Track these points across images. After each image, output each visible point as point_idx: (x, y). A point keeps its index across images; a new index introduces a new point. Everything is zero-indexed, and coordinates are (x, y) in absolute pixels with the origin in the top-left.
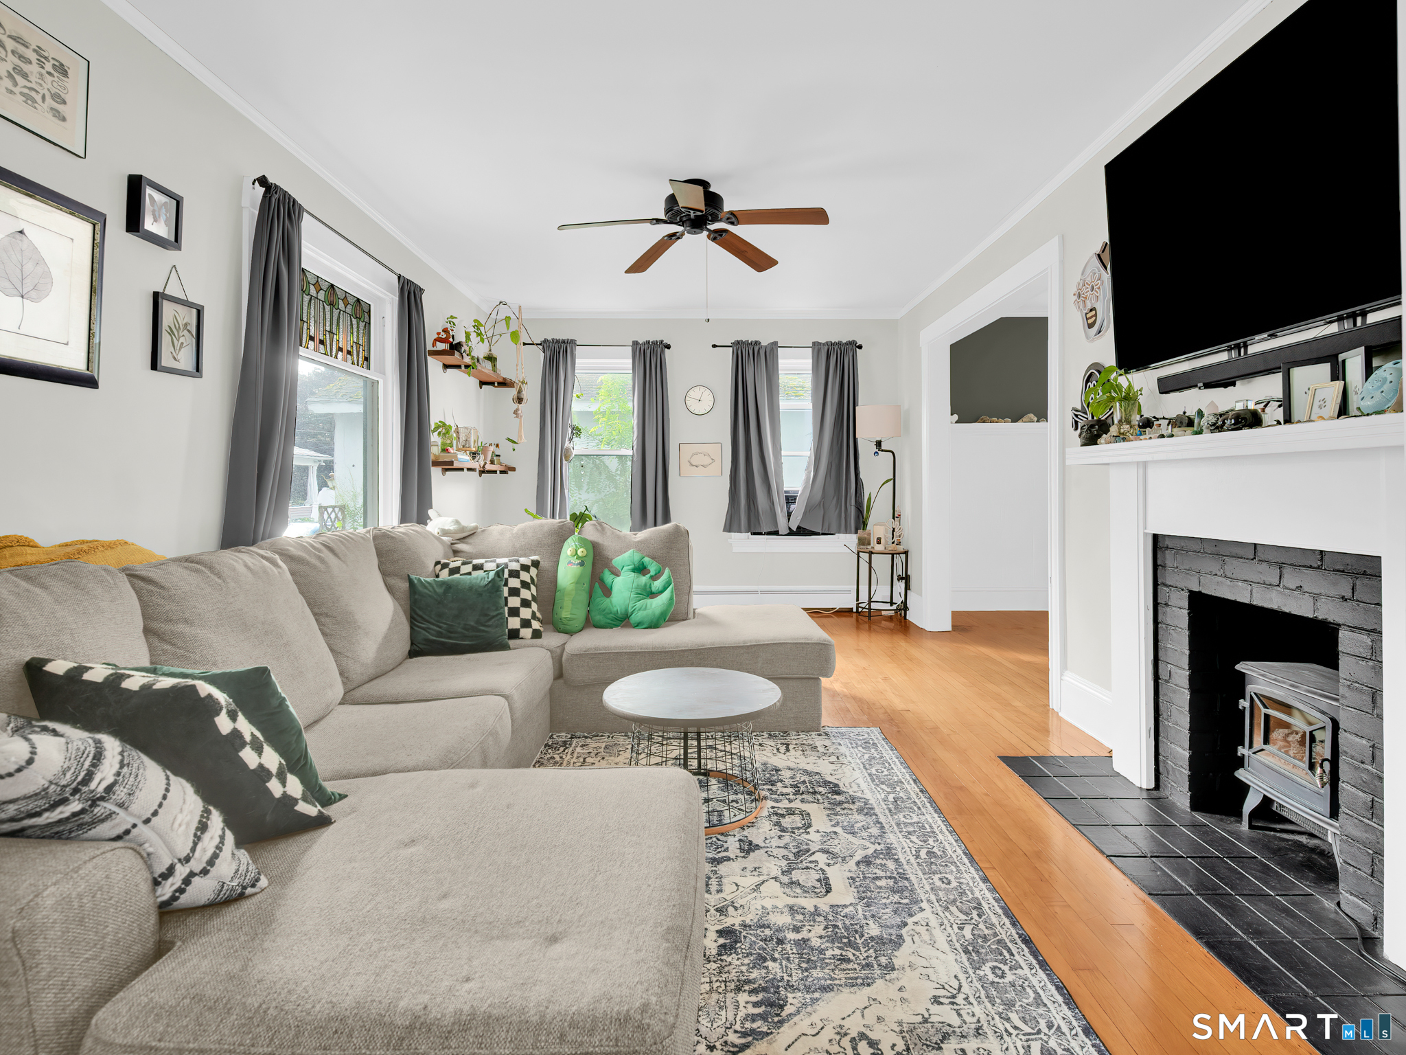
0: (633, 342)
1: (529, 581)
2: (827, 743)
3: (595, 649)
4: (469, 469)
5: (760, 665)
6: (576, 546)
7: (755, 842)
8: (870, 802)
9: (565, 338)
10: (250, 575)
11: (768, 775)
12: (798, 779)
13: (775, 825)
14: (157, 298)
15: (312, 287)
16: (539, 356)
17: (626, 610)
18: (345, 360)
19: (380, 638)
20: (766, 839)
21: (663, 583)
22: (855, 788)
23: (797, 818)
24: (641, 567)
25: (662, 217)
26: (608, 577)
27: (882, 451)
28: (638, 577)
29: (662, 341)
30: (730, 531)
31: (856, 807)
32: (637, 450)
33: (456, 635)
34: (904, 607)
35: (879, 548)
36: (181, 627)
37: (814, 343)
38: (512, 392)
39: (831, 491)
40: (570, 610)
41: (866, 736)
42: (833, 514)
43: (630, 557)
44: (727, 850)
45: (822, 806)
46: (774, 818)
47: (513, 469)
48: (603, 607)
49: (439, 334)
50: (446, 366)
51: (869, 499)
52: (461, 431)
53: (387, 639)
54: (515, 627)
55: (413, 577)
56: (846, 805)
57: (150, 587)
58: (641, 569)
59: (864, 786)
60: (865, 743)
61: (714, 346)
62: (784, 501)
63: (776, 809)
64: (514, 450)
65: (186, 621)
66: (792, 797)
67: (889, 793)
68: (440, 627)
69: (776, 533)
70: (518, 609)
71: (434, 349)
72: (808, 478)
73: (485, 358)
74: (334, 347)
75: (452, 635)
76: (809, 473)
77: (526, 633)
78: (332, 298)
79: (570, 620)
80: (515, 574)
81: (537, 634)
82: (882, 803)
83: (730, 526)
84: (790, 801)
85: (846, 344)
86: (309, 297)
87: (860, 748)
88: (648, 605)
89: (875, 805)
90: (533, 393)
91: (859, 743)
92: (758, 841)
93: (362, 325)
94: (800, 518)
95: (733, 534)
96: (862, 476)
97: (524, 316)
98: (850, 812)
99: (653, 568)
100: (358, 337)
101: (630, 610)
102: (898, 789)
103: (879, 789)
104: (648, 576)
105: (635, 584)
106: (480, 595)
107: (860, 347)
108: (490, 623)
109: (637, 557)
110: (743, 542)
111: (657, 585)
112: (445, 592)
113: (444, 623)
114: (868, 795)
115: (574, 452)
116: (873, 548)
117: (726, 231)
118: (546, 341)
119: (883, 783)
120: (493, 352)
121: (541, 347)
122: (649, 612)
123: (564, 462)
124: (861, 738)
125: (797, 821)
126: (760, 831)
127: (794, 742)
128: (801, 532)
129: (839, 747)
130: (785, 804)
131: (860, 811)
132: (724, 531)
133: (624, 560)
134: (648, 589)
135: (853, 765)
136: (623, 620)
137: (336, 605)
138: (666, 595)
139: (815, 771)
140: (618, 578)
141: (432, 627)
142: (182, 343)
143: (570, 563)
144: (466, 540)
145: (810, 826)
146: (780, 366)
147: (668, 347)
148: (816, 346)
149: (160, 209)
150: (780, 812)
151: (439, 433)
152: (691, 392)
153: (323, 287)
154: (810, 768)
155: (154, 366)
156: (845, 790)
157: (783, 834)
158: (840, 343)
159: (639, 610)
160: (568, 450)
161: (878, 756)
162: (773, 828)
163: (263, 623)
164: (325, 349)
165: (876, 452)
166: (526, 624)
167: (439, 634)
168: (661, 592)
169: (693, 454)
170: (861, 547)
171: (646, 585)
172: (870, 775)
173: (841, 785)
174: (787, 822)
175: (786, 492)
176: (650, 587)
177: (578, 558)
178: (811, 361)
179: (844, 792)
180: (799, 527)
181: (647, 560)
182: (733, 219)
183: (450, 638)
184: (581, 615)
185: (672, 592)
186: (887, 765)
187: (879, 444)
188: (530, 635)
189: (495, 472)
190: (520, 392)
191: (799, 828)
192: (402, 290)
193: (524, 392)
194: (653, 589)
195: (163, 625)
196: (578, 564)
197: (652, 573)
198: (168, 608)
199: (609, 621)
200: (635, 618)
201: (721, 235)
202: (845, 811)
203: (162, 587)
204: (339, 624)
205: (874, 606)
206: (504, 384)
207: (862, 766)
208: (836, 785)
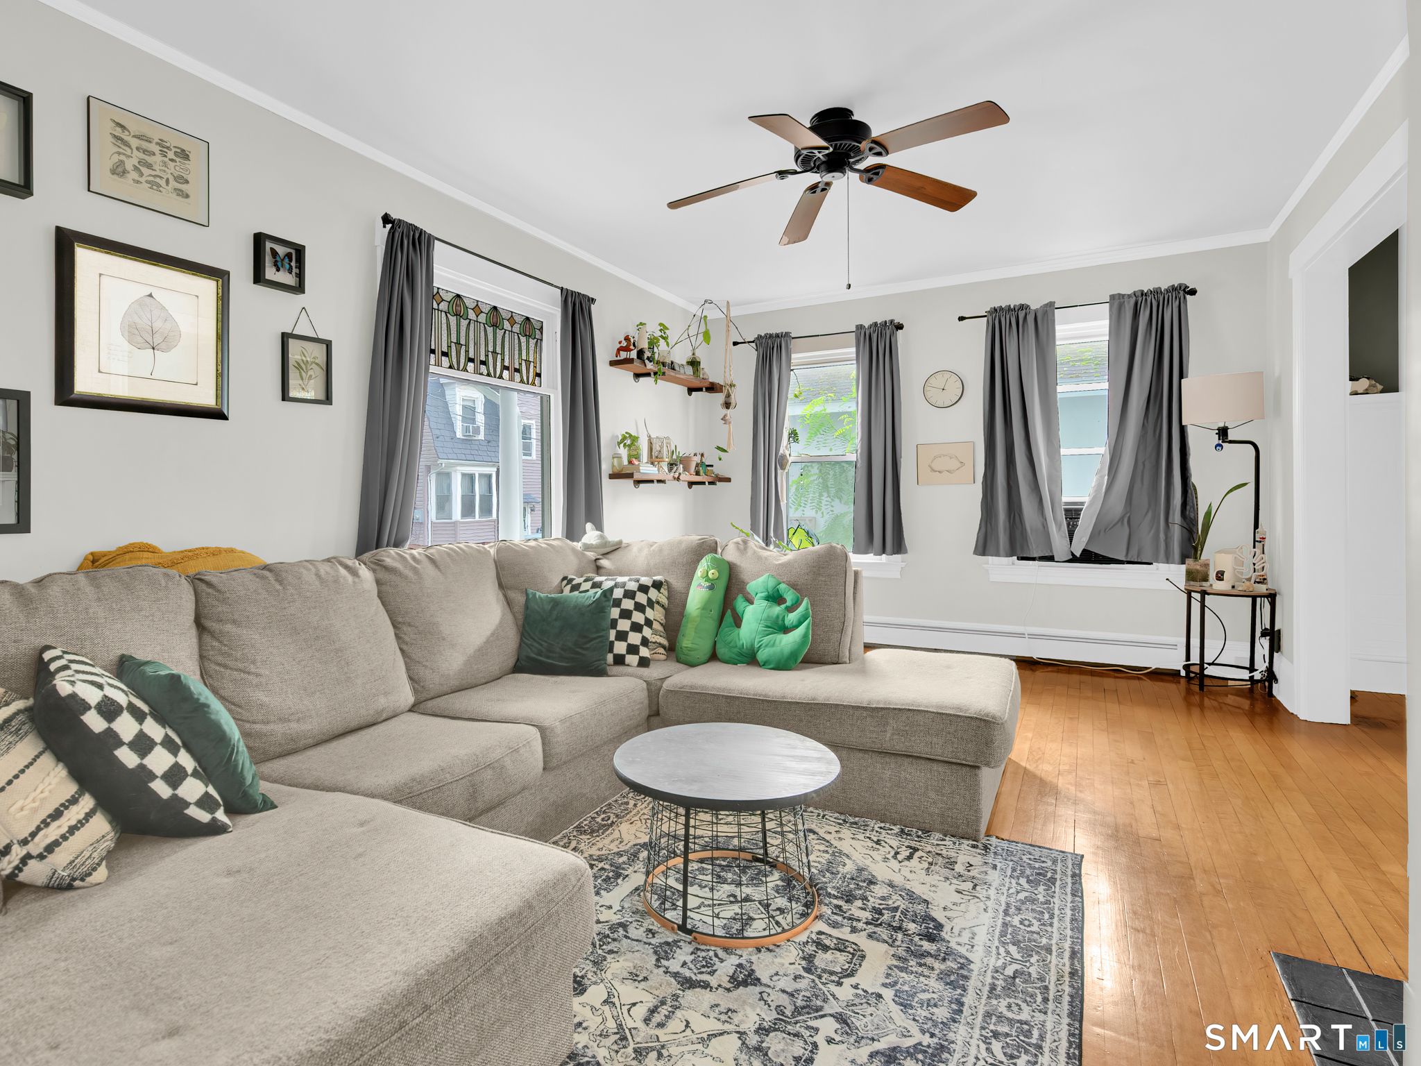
0: (857, 326)
1: (645, 603)
2: (977, 860)
3: (691, 687)
4: (659, 481)
5: (888, 735)
6: (708, 567)
7: (758, 974)
8: (972, 966)
9: (778, 331)
10: (317, 583)
11: (852, 886)
12: (890, 902)
13: (804, 958)
14: (285, 337)
15: (470, 312)
16: (749, 356)
17: (752, 645)
18: (512, 379)
19: (470, 651)
20: (777, 974)
21: (798, 617)
22: (965, 938)
23: (842, 958)
24: (775, 595)
25: (793, 166)
26: (740, 603)
27: (1231, 442)
28: (770, 607)
29: (892, 321)
30: (984, 555)
31: (943, 967)
32: (861, 454)
33: (554, 655)
34: (1271, 676)
35: (1219, 586)
36: (229, 627)
37: (1113, 297)
38: (719, 398)
39: (1142, 499)
40: (693, 639)
41: (1050, 863)
42: (1145, 536)
43: (764, 582)
44: (712, 973)
45: (892, 951)
46: (811, 948)
47: (729, 480)
48: (730, 638)
49: (620, 342)
50: (637, 376)
51: (1208, 514)
52: (654, 441)
53: (481, 652)
54: (620, 653)
55: (530, 591)
56: (929, 961)
57: (210, 590)
58: (775, 598)
59: (982, 937)
60: (1039, 874)
61: (961, 319)
62: (1062, 516)
63: (823, 937)
64: (720, 459)
65: (234, 622)
66: (860, 925)
67: (1014, 960)
68: (542, 645)
69: (1051, 558)
70: (627, 633)
71: (618, 358)
72: (1099, 485)
73: (688, 363)
74: (499, 364)
75: (551, 654)
76: (1102, 477)
77: (632, 659)
78: (495, 320)
79: (691, 650)
80: (629, 594)
81: (644, 662)
82: (989, 974)
83: (984, 547)
84: (854, 930)
85: (1167, 291)
86: (468, 321)
87: (1023, 881)
88: (777, 642)
89: (974, 975)
90: (744, 395)
91: (1028, 872)
92: (763, 974)
93: (532, 342)
94: (1085, 539)
95: (990, 558)
96: (1195, 479)
97: (733, 314)
98: (926, 972)
99: (790, 597)
100: (528, 353)
101: (756, 646)
102: (1033, 960)
103: (1002, 950)
104: (783, 606)
105: (765, 615)
106: (583, 614)
107: (1193, 292)
108: (588, 646)
109: (771, 583)
110: (1003, 568)
111: (792, 618)
112: (553, 608)
113: (546, 642)
114: (976, 956)
115: (791, 459)
116: (1211, 585)
117: (882, 166)
118: (760, 337)
119: (1016, 943)
120: (697, 354)
121: (753, 345)
122: (777, 649)
123: (779, 471)
124: (1037, 865)
125: (839, 961)
126: (777, 960)
127: (929, 848)
128: (1088, 557)
129: (990, 871)
130: (844, 933)
131: (943, 976)
132: (975, 553)
133: (757, 585)
134: (780, 622)
135: (989, 903)
136: (750, 658)
137: (420, 615)
138: (801, 630)
139: (925, 897)
140: (751, 606)
141: (535, 644)
142: (311, 376)
143: (700, 585)
144: (608, 556)
145: (851, 975)
146: (1058, 334)
147: (900, 327)
148: (1117, 301)
149: (282, 260)
150: (827, 942)
151: (625, 445)
152: (932, 381)
153: (483, 310)
154: (919, 890)
155: (285, 397)
156: (947, 938)
157: (805, 975)
158: (1156, 292)
159: (766, 646)
160: (783, 457)
161: (1042, 899)
162: (798, 961)
163: (315, 629)
164: (488, 370)
165: (1219, 445)
166: (633, 649)
167: (540, 653)
168: (796, 627)
169: (935, 458)
170: (1192, 583)
171: (778, 617)
172: (1005, 925)
173: (947, 928)
174: (822, 959)
175: (1067, 504)
176: (783, 620)
177: (708, 580)
178: (1107, 322)
179: (943, 940)
180: (1085, 551)
181: (783, 587)
182: (879, 149)
183: (548, 657)
184: (704, 647)
185: (807, 628)
186: (1046, 916)
187: (1223, 432)
188: (636, 663)
189: (703, 483)
190: (728, 396)
191: (832, 973)
192: (565, 302)
193: (732, 396)
194: (787, 623)
195: (214, 624)
196: (708, 587)
197: (789, 603)
198: (220, 609)
199: (734, 656)
200: (762, 656)
201: (877, 174)
202: (920, 970)
203: (218, 591)
204: (420, 633)
205: (1210, 671)
206: (712, 388)
207: (1003, 907)
208: (939, 926)
